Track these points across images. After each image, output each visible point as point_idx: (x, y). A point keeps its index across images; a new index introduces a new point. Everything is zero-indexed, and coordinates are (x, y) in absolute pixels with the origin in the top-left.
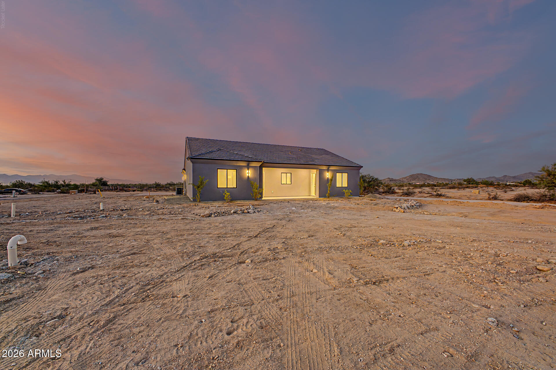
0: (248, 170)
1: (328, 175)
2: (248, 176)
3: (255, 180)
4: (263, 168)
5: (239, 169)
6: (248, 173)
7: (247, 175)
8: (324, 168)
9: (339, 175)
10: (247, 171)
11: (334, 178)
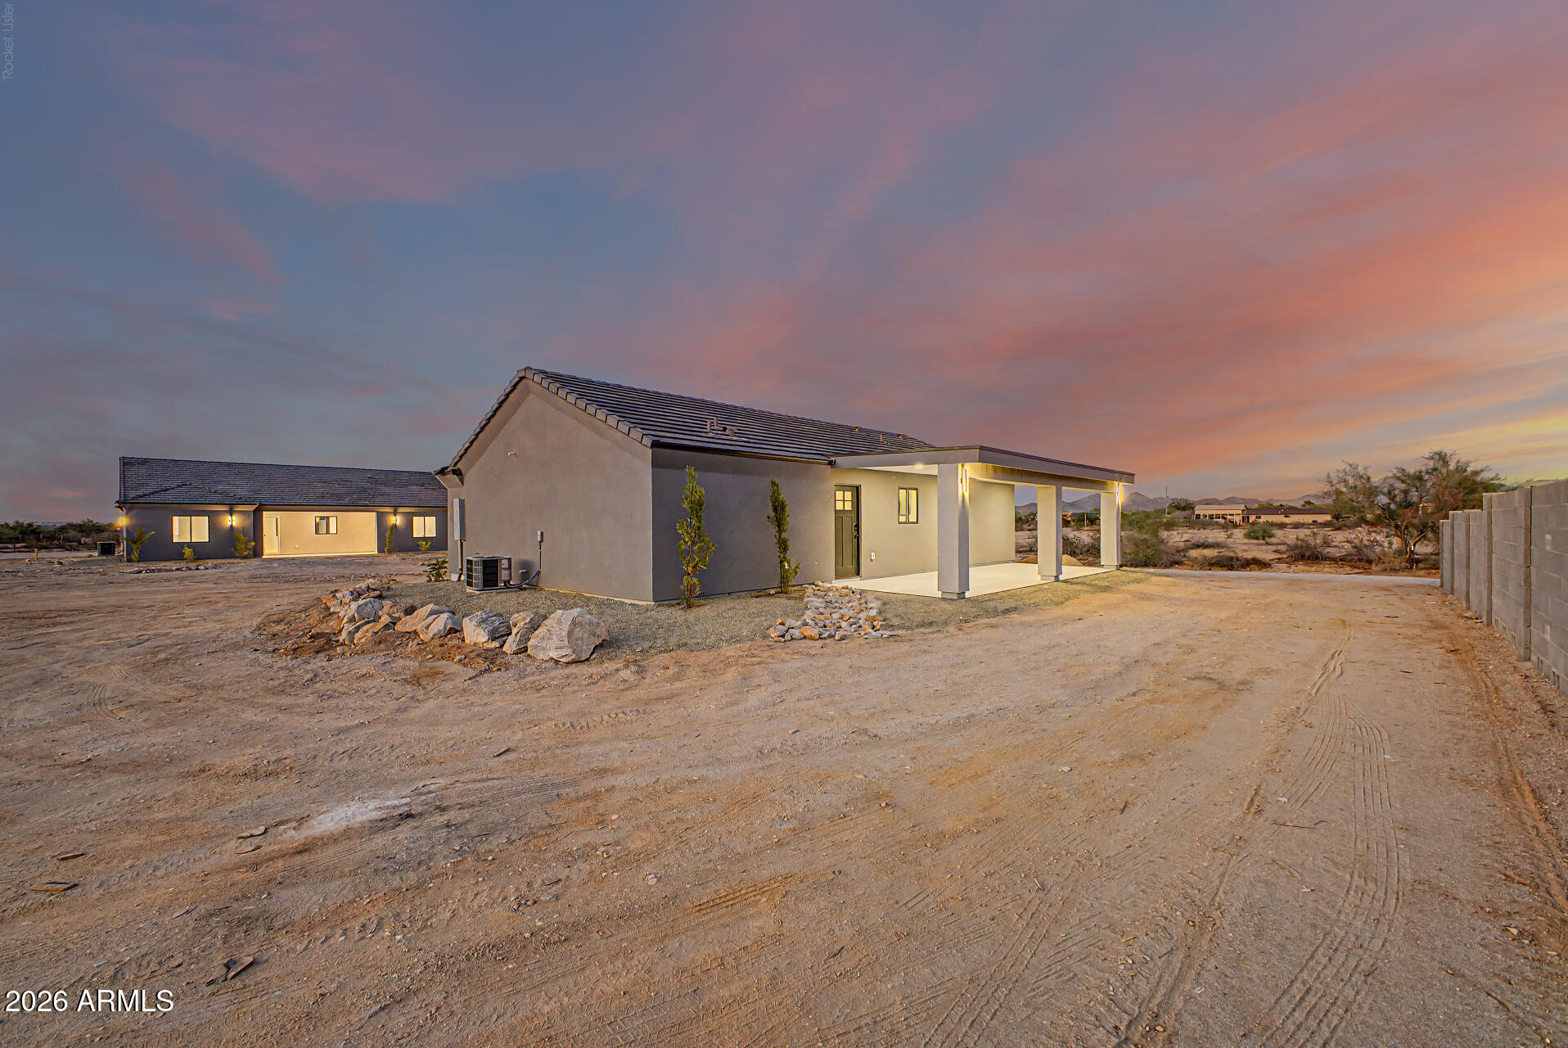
0: (231, 515)
1: (396, 520)
2: (232, 525)
3: (244, 531)
4: (264, 513)
5: (211, 515)
6: (232, 521)
7: (230, 523)
8: (388, 510)
9: (417, 521)
10: (229, 518)
11: (410, 526)
